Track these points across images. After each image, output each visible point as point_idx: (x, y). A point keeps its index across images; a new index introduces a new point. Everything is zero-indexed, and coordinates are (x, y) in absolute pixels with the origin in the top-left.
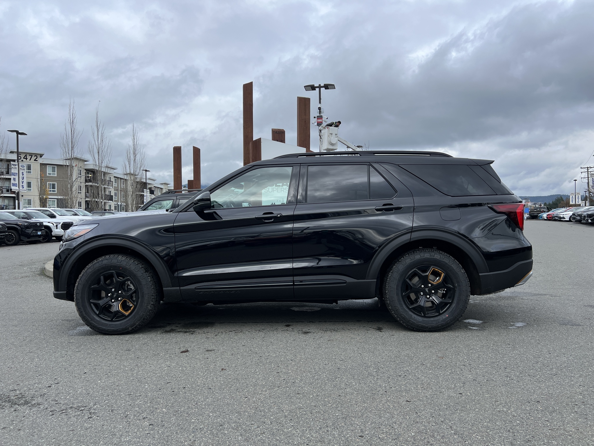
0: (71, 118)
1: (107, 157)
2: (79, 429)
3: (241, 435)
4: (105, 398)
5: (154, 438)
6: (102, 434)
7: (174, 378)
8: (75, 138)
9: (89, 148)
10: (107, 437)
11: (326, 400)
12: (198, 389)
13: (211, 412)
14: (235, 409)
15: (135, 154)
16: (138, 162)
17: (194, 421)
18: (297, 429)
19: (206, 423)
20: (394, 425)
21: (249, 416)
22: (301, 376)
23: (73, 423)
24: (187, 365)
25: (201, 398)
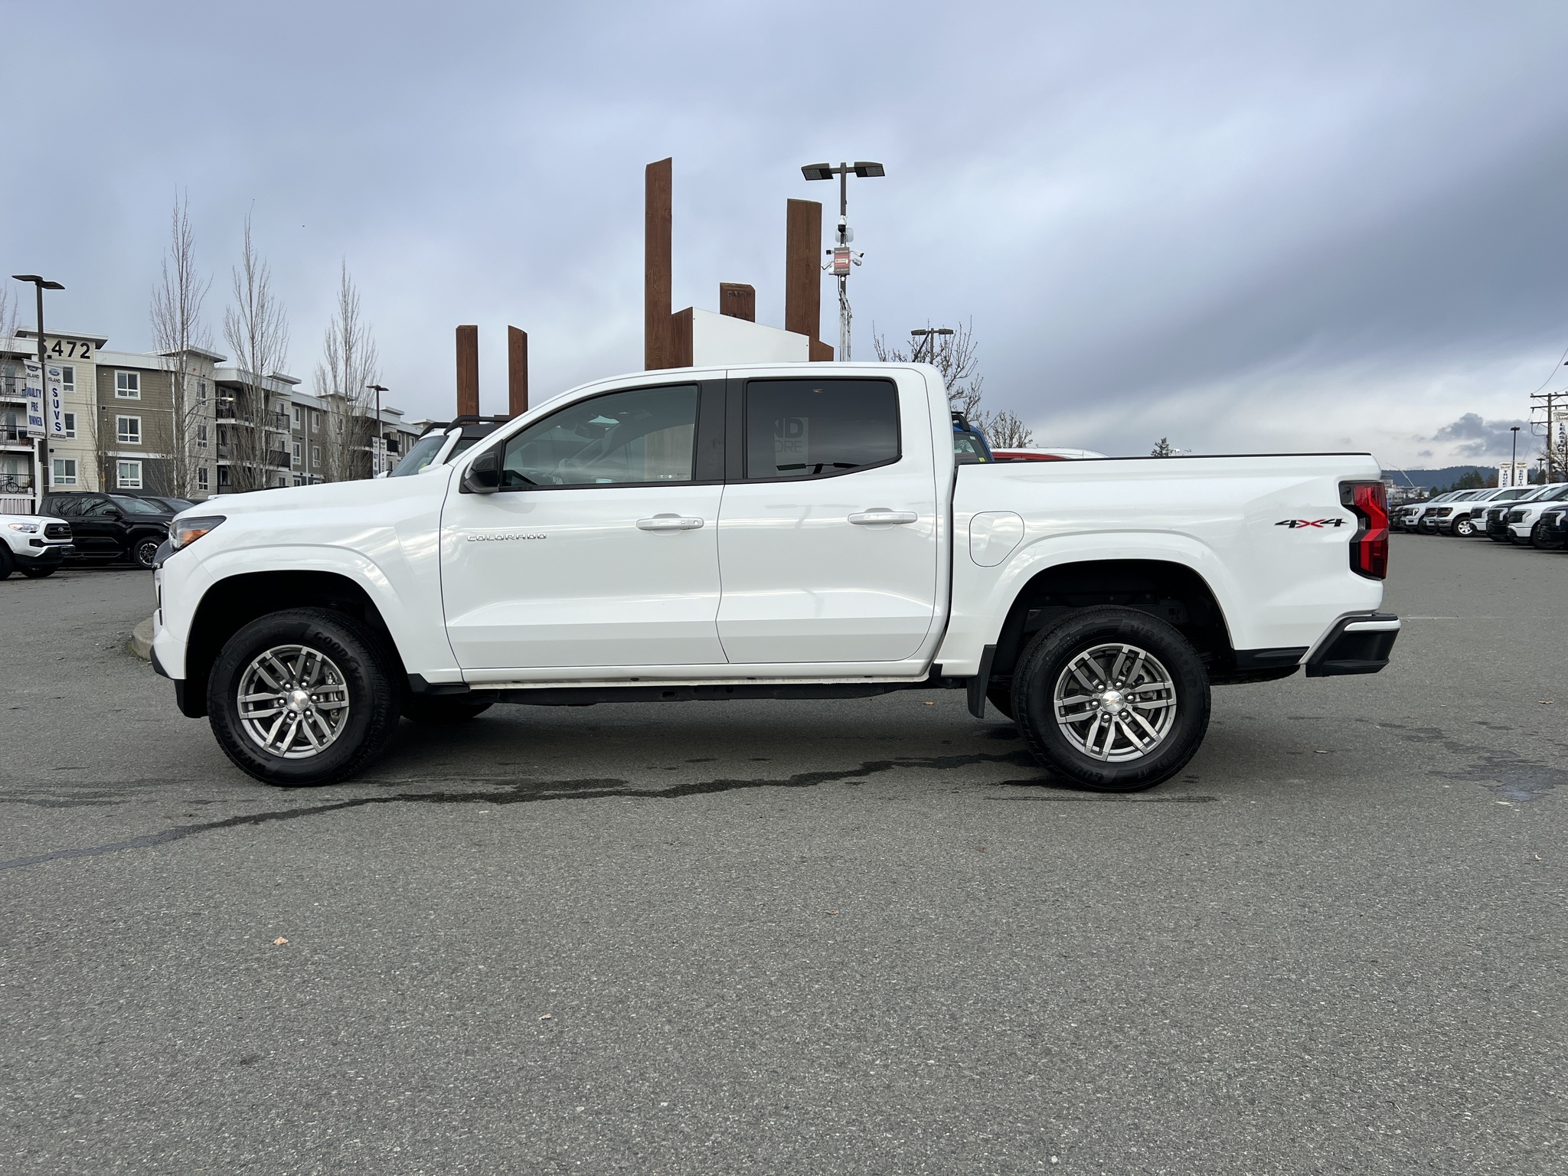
0: (180, 243)
1: (275, 351)
2: (285, 1005)
3: (669, 1022)
4: (335, 940)
5: (464, 1024)
6: (343, 1015)
7: (495, 898)
8: (190, 297)
9: (227, 324)
10: (354, 1021)
11: (866, 949)
12: (558, 924)
13: (593, 973)
14: (650, 968)
15: (349, 345)
16: (357, 365)
17: (555, 991)
18: (801, 1010)
19: (585, 996)
20: (1030, 1005)
21: (686, 983)
22: (805, 899)
23: (269, 993)
24: (525, 869)
25: (567, 943)
